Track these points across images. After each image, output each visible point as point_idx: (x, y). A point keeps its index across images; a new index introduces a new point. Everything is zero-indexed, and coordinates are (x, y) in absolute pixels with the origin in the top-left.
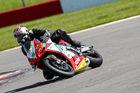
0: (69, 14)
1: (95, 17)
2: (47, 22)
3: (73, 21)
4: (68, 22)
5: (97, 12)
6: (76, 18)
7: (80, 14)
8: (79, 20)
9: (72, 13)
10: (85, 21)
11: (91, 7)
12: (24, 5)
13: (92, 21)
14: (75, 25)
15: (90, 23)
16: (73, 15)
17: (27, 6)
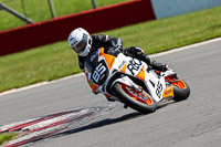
0: (166, 21)
1: (206, 27)
2: (131, 33)
3: (172, 32)
4: (164, 33)
5: (210, 17)
6: (175, 27)
7: (183, 21)
8: (181, 30)
9: (170, 19)
10: (191, 32)
11: (199, 10)
12: (94, 7)
13: (202, 32)
14: (174, 38)
15: (199, 36)
16: (171, 23)
17: (99, 8)
